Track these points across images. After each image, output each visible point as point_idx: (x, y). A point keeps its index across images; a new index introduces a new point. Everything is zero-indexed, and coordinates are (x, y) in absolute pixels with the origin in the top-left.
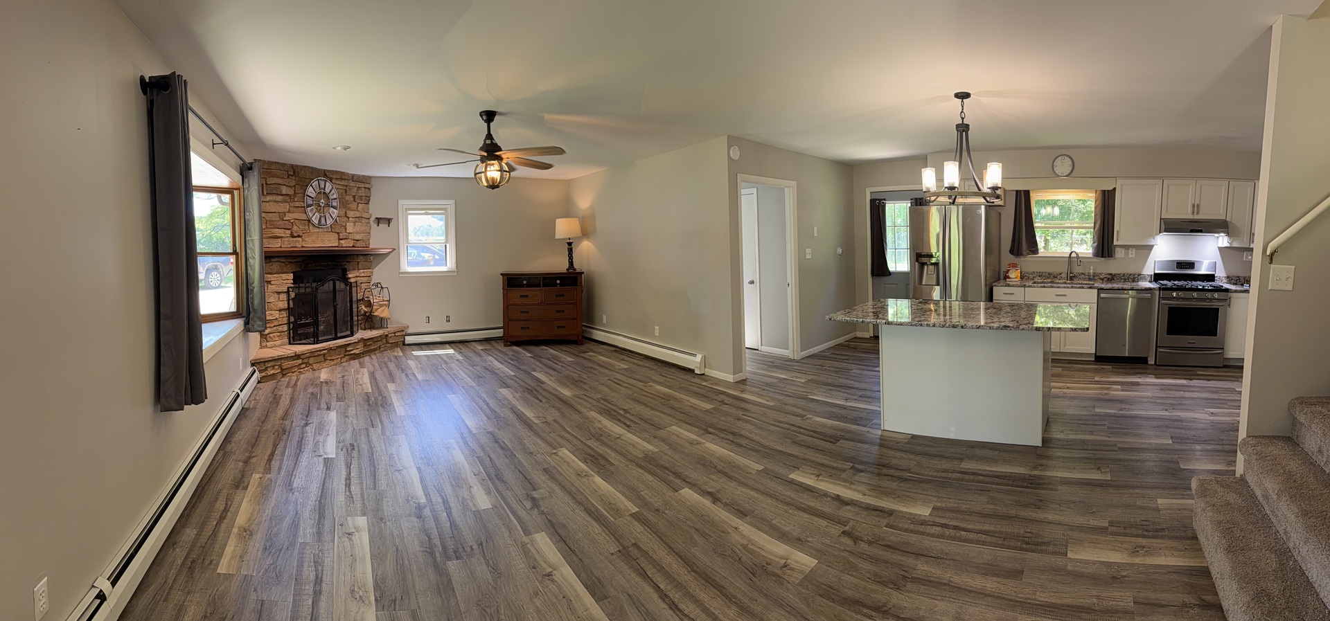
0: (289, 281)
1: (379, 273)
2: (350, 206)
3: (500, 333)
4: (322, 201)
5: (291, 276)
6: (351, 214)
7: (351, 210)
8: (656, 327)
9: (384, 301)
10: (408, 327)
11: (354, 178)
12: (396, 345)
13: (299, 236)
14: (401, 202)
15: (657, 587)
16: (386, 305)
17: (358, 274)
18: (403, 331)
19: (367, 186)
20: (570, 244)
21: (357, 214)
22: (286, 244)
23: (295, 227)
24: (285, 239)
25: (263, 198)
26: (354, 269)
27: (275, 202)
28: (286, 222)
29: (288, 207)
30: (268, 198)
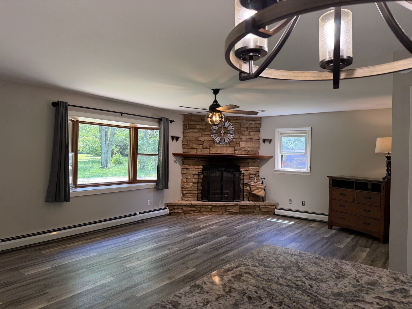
0: (199, 169)
2: (244, 133)
4: (223, 131)
5: (201, 167)
6: (244, 137)
7: (245, 135)
9: (261, 185)
10: (278, 204)
13: (207, 148)
14: (277, 130)
16: (262, 188)
17: (247, 169)
18: (274, 205)
19: (257, 122)
21: (249, 137)
22: (200, 151)
23: (205, 144)
24: (199, 149)
25: (186, 131)
26: (245, 166)
27: (193, 132)
28: (200, 141)
29: (201, 134)
30: (189, 131)
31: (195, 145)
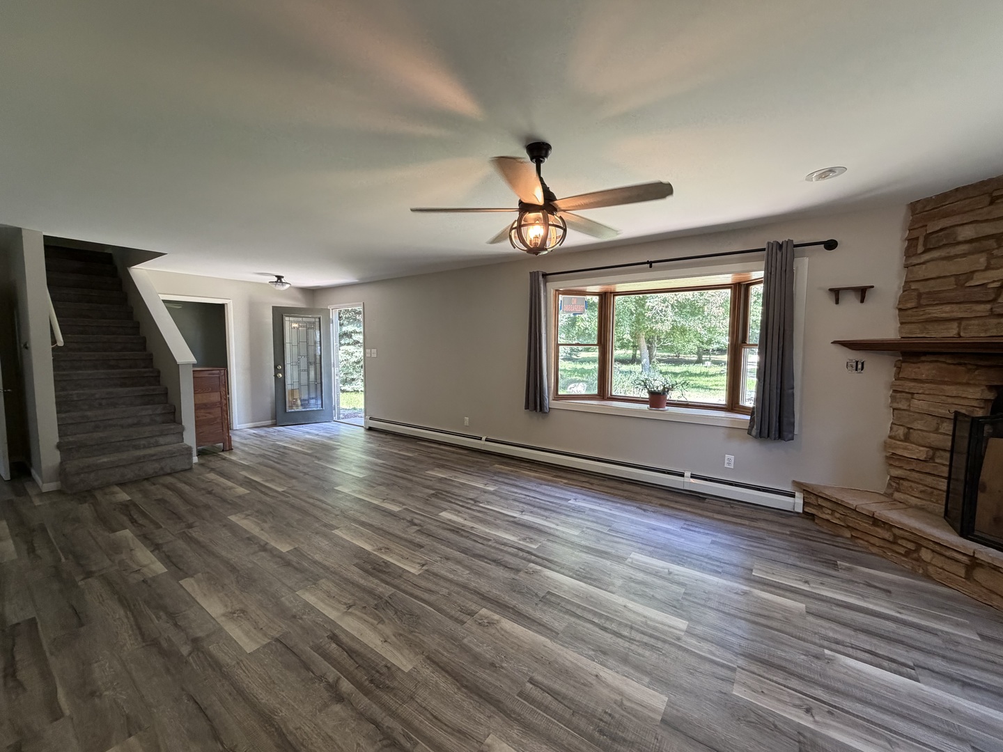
22: (973, 330)
24: (973, 322)
25: (915, 260)
27: (945, 259)
28: (976, 289)
29: (984, 260)
30: (926, 257)
31: (947, 308)
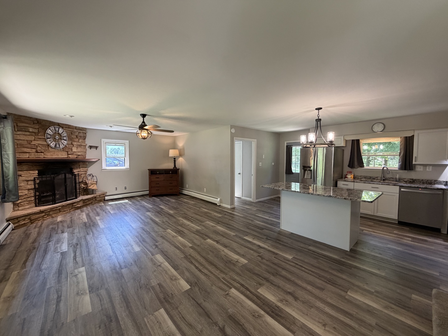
0: (35, 175)
1: (91, 170)
2: (75, 140)
3: (147, 192)
4: (57, 137)
5: (37, 172)
6: (75, 143)
7: (75, 142)
8: (205, 189)
9: (94, 182)
10: (107, 193)
11: (76, 128)
12: (100, 201)
13: (41, 152)
14: (103, 140)
15: (195, 266)
16: (95, 184)
17: (79, 170)
18: (104, 194)
19: (84, 132)
20: (175, 159)
21: (79, 144)
22: (33, 156)
23: (39, 148)
24: (32, 154)
25: (15, 133)
26: (77, 168)
27: (24, 135)
28: (33, 145)
29: (34, 138)
30: (19, 133)
31: (28, 149)
